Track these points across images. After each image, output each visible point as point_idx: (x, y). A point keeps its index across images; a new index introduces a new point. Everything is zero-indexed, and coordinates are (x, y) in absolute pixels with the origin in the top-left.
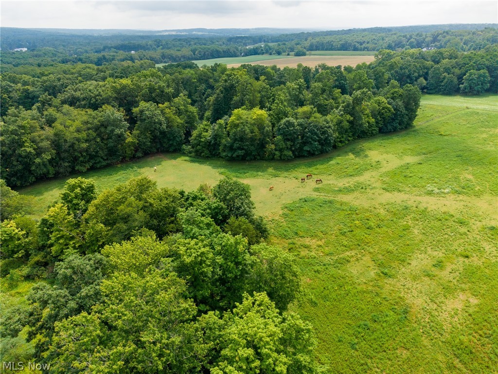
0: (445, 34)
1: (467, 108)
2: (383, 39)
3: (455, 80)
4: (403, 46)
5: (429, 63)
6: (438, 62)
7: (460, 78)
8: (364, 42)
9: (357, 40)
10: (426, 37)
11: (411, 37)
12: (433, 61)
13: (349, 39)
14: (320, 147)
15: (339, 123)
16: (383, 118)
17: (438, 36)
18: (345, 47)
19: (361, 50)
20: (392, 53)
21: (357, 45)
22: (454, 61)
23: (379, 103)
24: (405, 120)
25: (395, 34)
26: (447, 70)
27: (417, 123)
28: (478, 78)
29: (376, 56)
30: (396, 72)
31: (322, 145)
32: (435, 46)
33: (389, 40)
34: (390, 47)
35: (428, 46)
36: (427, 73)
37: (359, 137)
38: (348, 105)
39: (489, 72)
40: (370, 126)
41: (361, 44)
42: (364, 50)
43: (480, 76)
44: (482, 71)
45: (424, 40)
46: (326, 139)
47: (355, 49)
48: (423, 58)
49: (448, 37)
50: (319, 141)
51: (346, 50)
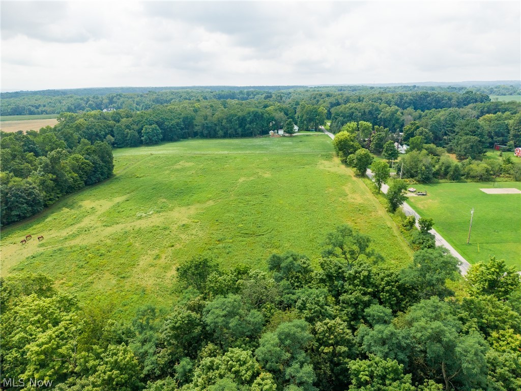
0: (118, 97)
1: (152, 155)
2: (60, 103)
3: (137, 134)
4: (83, 109)
5: (111, 122)
6: (118, 121)
7: (139, 132)
8: (40, 105)
9: (30, 103)
10: (103, 99)
11: (88, 100)
12: (114, 120)
13: (21, 102)
14: (30, 208)
15: (43, 183)
16: (85, 172)
17: (113, 98)
18: (17, 112)
19: (38, 114)
20: (75, 115)
21: (33, 109)
22: (131, 119)
23: (77, 160)
24: (105, 170)
25: (71, 97)
26: (128, 127)
27: (115, 171)
28: (153, 131)
29: (59, 119)
30: (84, 132)
31: (31, 205)
32: (114, 107)
33: (67, 103)
34: (69, 110)
35: (107, 107)
36: (112, 131)
37: (67, 193)
38: (47, 165)
39: (159, 126)
40: (75, 181)
41: (37, 108)
42: (42, 114)
43: (153, 130)
44: (153, 126)
45: (102, 102)
46: (34, 199)
47: (32, 113)
48: (106, 119)
49: (122, 100)
50: (26, 203)
51: (20, 114)
